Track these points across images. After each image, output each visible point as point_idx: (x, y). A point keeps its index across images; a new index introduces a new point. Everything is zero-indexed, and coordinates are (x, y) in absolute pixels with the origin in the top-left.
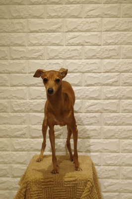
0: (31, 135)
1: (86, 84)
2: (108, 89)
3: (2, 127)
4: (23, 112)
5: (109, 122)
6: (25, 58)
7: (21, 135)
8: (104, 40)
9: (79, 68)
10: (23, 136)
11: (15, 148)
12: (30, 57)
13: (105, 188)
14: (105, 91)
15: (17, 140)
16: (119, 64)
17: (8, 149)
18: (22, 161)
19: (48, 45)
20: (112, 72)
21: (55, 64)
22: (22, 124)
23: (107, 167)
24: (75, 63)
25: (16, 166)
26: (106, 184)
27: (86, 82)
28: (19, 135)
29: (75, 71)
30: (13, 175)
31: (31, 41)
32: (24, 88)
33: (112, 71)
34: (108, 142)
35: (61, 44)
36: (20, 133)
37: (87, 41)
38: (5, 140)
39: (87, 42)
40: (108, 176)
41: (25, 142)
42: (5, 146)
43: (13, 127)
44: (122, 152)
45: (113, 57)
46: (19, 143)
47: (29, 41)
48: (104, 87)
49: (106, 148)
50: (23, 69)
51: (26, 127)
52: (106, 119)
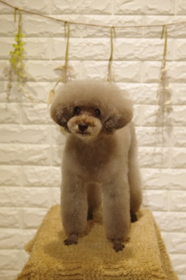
0: (55, 162)
1: (146, 79)
2: (183, 89)
3: (9, 147)
4: (43, 123)
5: (182, 142)
6: (46, 35)
7: (40, 160)
8: (180, 7)
9: (136, 52)
10: (43, 162)
11: (29, 182)
12: (55, 32)
13: (174, 247)
15: (33, 169)
17: (18, 183)
18: (39, 202)
19: (85, 14)
21: (97, 45)
22: (41, 143)
23: (177, 214)
24: (129, 44)
25: (30, 210)
26: (175, 240)
27: (147, 75)
28: (35, 161)
29: (129, 58)
30: (25, 224)
31: (58, 6)
32: (45, 84)
34: (179, 173)
35: (108, 11)
36: (38, 157)
37: (151, 7)
38: (13, 169)
39: (151, 9)
40: (178, 227)
41: (45, 171)
42: (14, 179)
43: (26, 147)
46: (35, 174)
47: (55, 6)
48: (175, 84)
49: (175, 183)
50: (43, 53)
51: (47, 149)
52: (178, 137)
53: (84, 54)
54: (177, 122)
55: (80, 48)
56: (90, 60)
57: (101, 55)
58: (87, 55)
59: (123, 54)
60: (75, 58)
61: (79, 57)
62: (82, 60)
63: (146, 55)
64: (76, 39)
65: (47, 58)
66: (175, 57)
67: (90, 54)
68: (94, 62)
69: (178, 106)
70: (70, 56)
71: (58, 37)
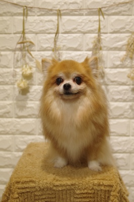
0: (17, 114)
1: (87, 48)
2: (117, 55)
4: (7, 84)
5: (117, 97)
6: (9, 14)
7: (5, 113)
9: (79, 27)
10: (7, 115)
12: (15, 12)
14: (112, 57)
16: (130, 22)
18: (5, 147)
20: (121, 33)
21: (48, 21)
22: (5, 100)
24: (74, 20)
27: (88, 45)
29: (73, 31)
32: (8, 53)
33: (121, 31)
34: (115, 122)
36: (3, 110)
41: (9, 122)
44: (132, 136)
45: (123, 13)
46: (1, 124)
48: (111, 52)
50: (6, 28)
51: (10, 104)
52: (113, 93)
53: (38, 29)
54: (112, 82)
55: (35, 24)
56: (42, 33)
57: (51, 29)
58: (41, 29)
59: (69, 28)
60: (31, 32)
61: (34, 31)
62: (37, 33)
63: (87, 29)
64: (32, 17)
65: (9, 32)
66: (109, 30)
67: (43, 29)
68: (46, 35)
69: (113, 69)
70: (26, 31)
71: (18, 16)
